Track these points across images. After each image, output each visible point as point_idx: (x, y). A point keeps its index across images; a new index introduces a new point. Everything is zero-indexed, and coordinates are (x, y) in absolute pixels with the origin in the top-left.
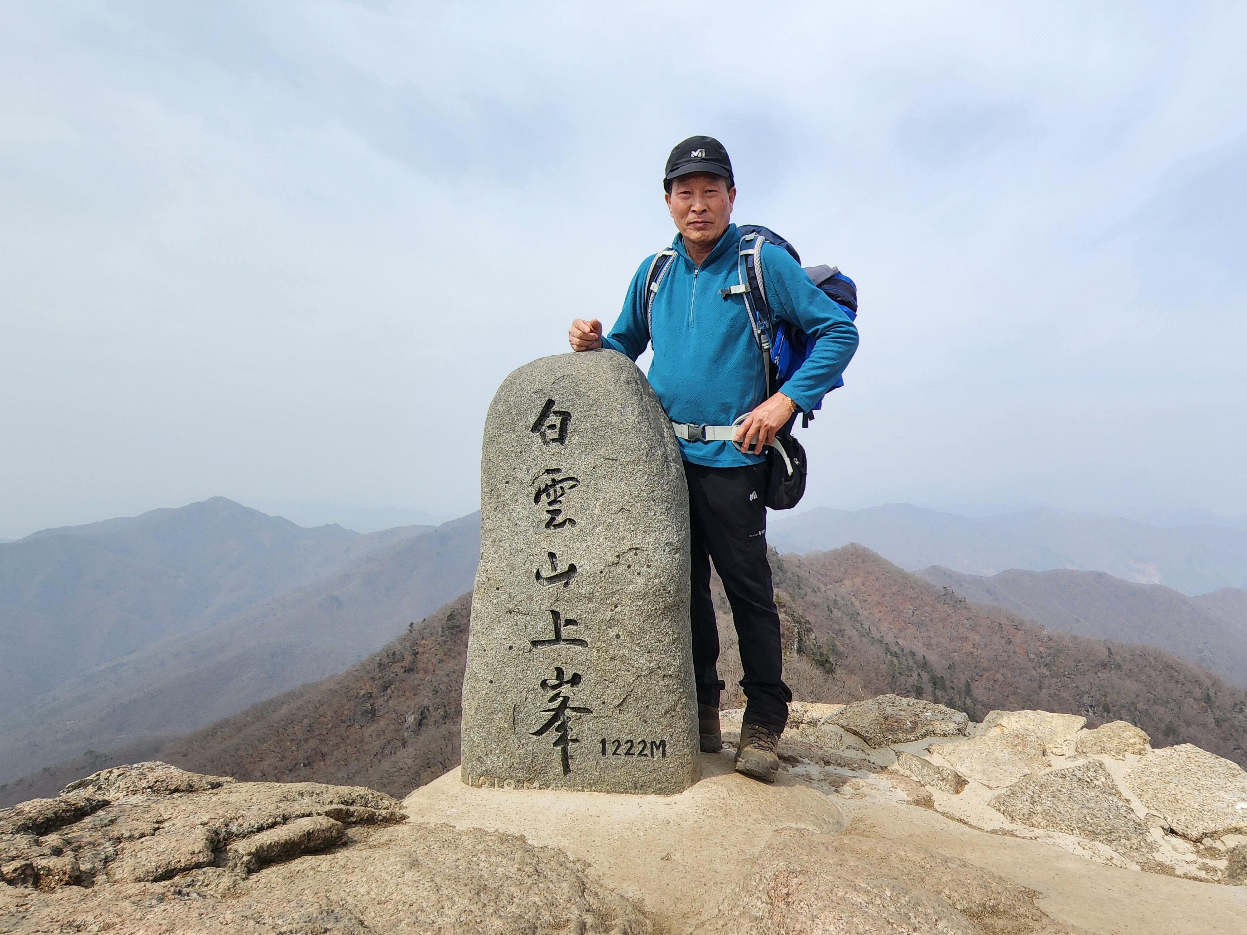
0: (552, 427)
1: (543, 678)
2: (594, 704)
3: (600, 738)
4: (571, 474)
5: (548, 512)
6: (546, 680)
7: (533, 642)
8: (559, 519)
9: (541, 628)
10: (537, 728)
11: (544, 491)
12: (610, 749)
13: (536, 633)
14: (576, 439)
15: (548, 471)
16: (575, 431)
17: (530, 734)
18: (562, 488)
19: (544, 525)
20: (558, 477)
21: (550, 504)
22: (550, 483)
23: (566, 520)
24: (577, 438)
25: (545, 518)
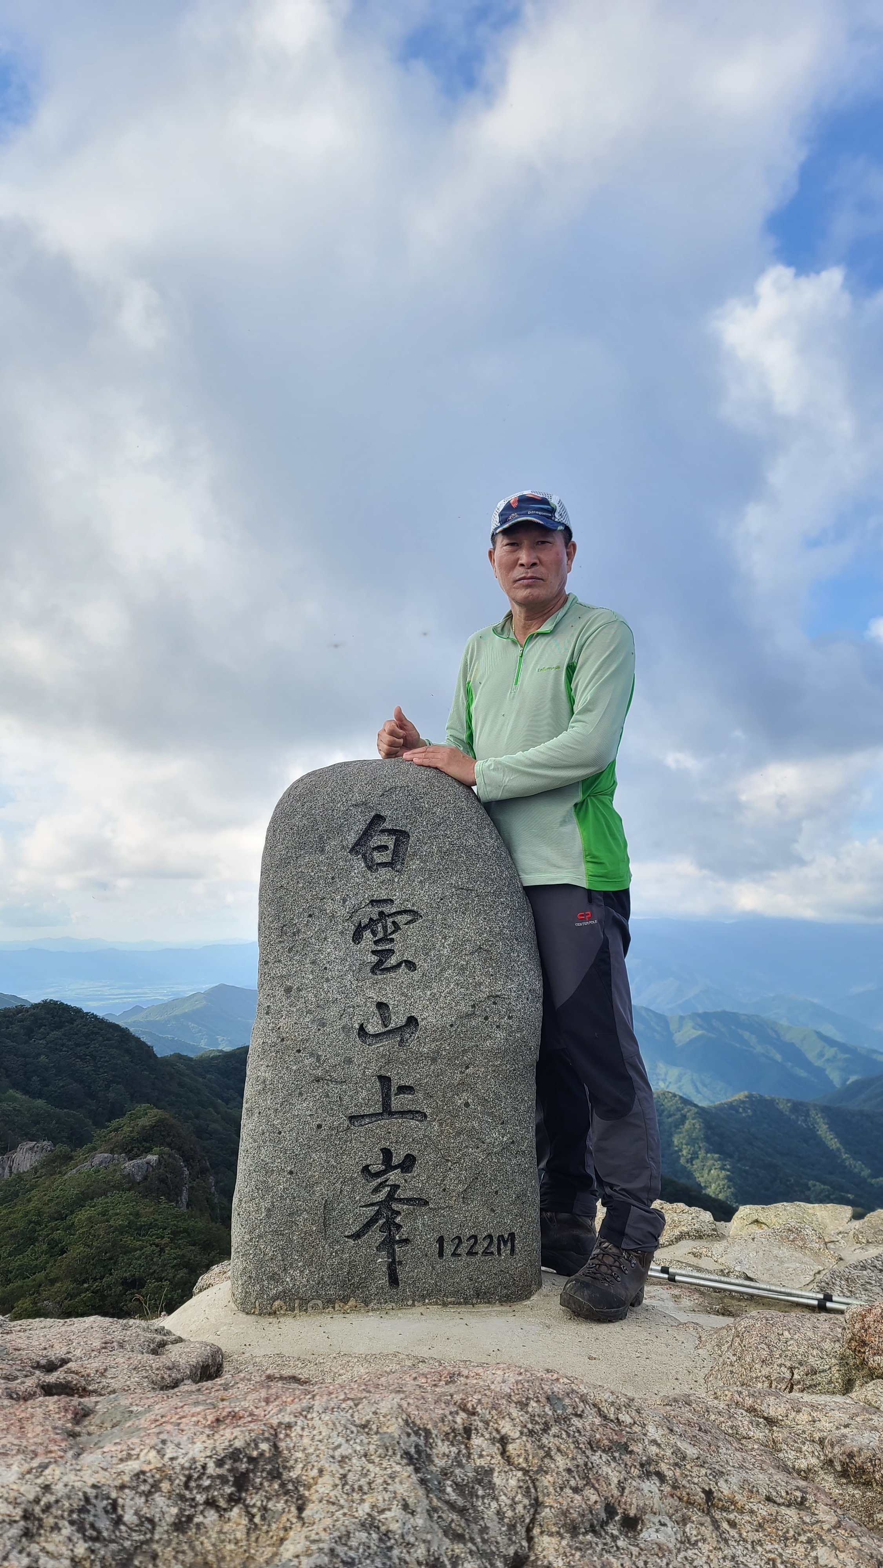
0: (383, 848)
1: (365, 1163)
2: (432, 1193)
3: (436, 1235)
4: (409, 906)
5: (374, 952)
6: (368, 1166)
7: (350, 1117)
8: (393, 961)
9: (363, 1099)
10: (355, 1229)
11: (366, 927)
12: (449, 1249)
13: (356, 1105)
14: (415, 864)
15: (373, 902)
16: (414, 854)
17: (345, 1237)
18: (394, 923)
19: (368, 968)
20: (388, 909)
21: (376, 943)
22: (375, 917)
23: (401, 963)
24: (418, 862)
25: (369, 961)
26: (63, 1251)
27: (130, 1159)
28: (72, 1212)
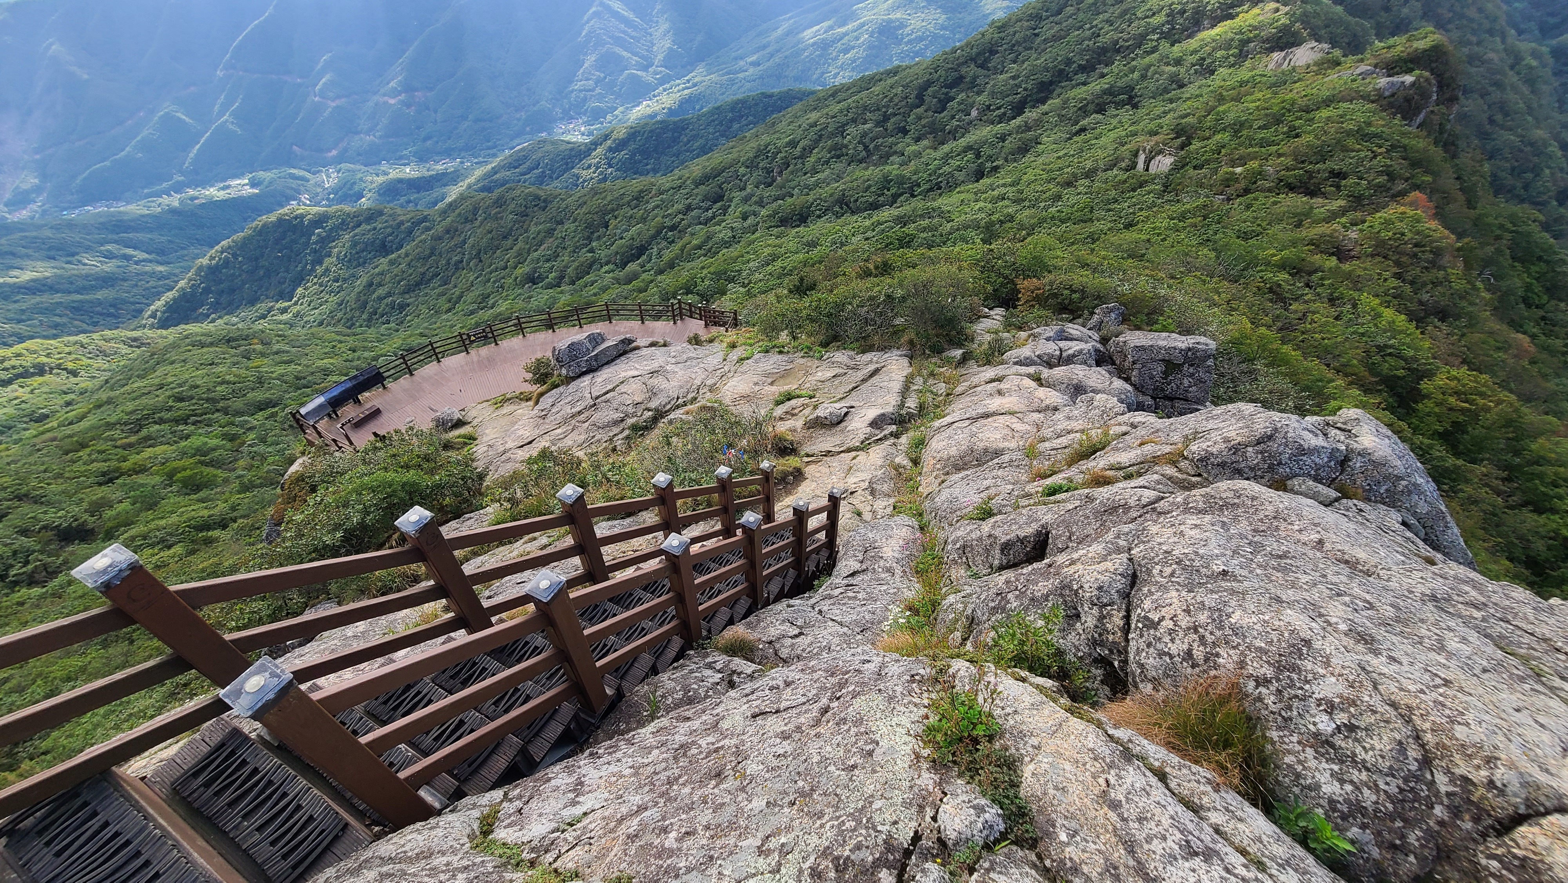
26: (1297, 136)
27: (1389, 76)
28: (1318, 108)
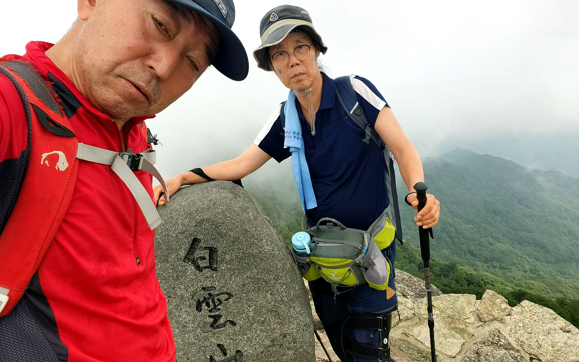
0: (203, 258)
4: (225, 290)
5: (210, 316)
8: (222, 321)
11: (203, 302)
15: (203, 289)
16: (222, 260)
18: (218, 299)
19: (209, 326)
20: (214, 292)
21: (210, 311)
22: (207, 296)
23: (227, 321)
24: (225, 265)
25: (208, 321)
